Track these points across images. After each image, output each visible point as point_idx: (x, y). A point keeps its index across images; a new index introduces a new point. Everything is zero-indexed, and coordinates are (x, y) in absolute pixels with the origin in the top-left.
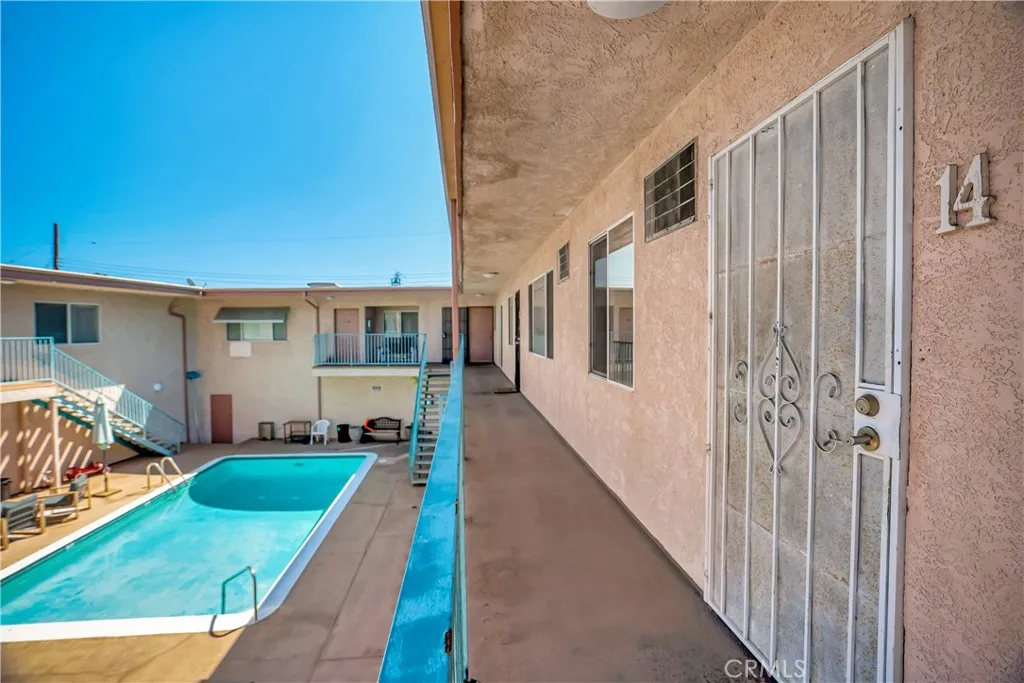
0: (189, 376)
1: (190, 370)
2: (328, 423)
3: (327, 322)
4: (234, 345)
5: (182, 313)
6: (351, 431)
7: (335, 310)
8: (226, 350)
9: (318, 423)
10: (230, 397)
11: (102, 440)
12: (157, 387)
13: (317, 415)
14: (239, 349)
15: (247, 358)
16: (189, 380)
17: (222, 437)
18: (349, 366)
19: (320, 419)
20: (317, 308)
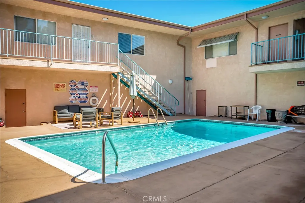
0: (187, 79)
1: (187, 76)
2: (260, 107)
3: (263, 37)
4: (208, 60)
5: (184, 45)
6: (276, 113)
7: (270, 28)
8: (204, 64)
9: (254, 107)
10: (205, 90)
11: (132, 94)
12: (170, 82)
13: (254, 102)
14: (211, 63)
15: (215, 68)
16: (186, 82)
17: (201, 112)
18: (276, 62)
19: (256, 104)
20: (257, 29)
